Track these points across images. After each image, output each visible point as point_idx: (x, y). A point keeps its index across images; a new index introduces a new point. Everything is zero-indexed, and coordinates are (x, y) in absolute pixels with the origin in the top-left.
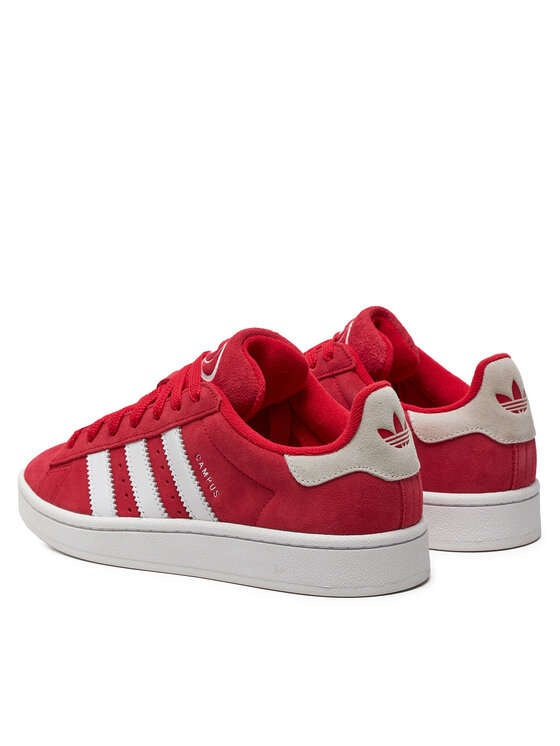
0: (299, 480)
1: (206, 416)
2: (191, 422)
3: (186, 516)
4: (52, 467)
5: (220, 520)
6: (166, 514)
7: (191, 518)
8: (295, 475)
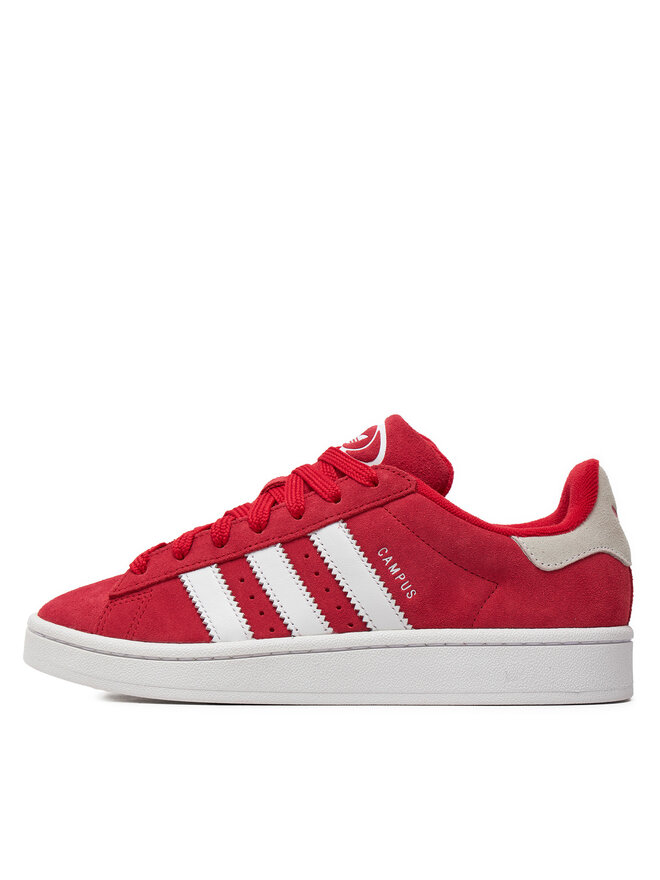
0: (538, 563)
1: (392, 500)
2: (365, 511)
3: (362, 626)
4: (112, 598)
5: (415, 627)
6: (331, 630)
7: (370, 630)
8: (532, 558)
